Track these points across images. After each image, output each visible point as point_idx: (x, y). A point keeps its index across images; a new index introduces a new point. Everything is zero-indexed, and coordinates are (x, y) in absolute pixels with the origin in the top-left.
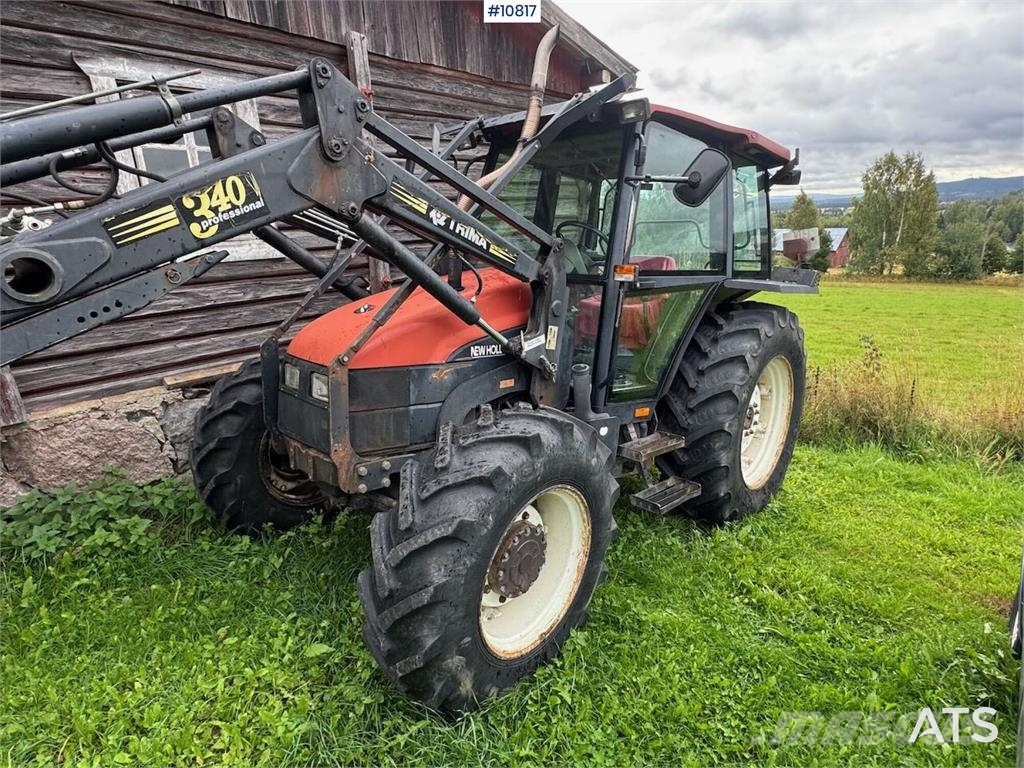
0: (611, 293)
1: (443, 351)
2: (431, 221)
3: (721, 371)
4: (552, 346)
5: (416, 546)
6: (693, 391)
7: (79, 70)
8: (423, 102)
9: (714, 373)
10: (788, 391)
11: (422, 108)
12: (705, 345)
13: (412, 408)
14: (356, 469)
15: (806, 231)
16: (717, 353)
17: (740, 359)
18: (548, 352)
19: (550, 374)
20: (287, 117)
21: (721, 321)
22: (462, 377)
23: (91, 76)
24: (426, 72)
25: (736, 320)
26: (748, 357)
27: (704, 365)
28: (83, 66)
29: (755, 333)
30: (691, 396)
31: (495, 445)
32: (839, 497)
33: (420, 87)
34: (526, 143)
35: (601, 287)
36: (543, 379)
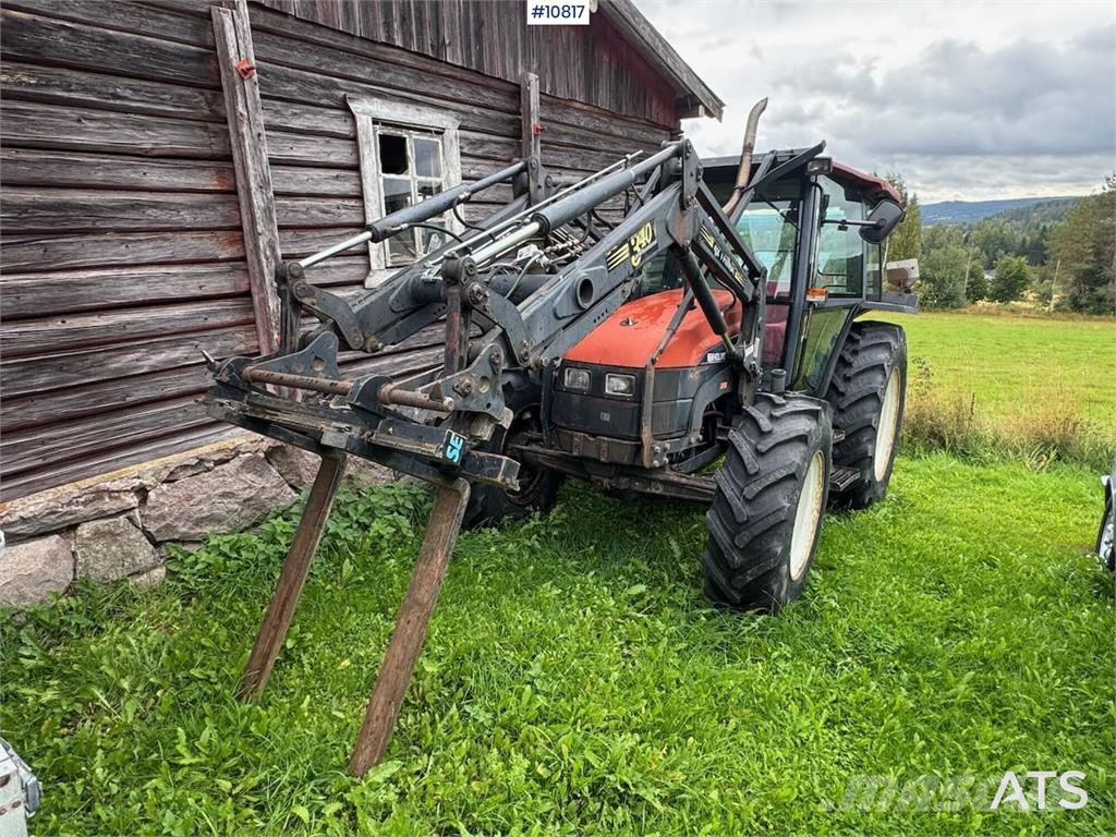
0: (797, 311)
1: (694, 360)
2: (714, 253)
3: (865, 377)
4: (756, 355)
6: (843, 394)
7: (348, 109)
8: (566, 134)
9: (859, 379)
10: (895, 398)
11: (566, 140)
12: (848, 357)
13: (678, 401)
14: (652, 448)
15: (906, 261)
16: (860, 362)
17: (880, 367)
18: (754, 359)
19: (756, 375)
20: (475, 149)
21: (857, 337)
22: (704, 378)
23: (357, 115)
24: (569, 106)
25: (868, 335)
26: (886, 366)
27: (850, 372)
28: (352, 105)
29: (887, 346)
30: (841, 399)
31: (797, 416)
32: (933, 491)
33: (566, 121)
34: (743, 191)
35: (788, 307)
36: (749, 381)
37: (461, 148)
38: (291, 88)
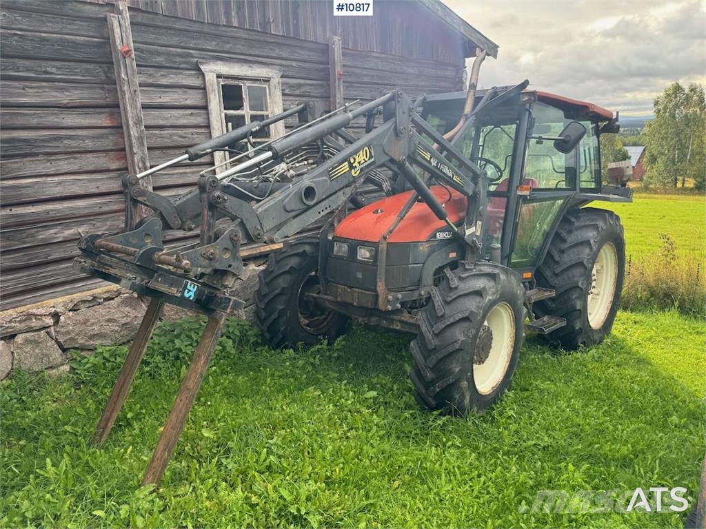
0: (513, 202)
1: (424, 235)
2: (431, 164)
3: (576, 250)
4: (478, 234)
5: (449, 323)
6: (557, 263)
7: (200, 70)
8: (367, 75)
9: (570, 252)
10: (614, 266)
11: (366, 80)
12: (564, 234)
13: (410, 266)
14: (386, 297)
15: (623, 162)
16: (572, 239)
17: (587, 243)
18: (476, 236)
19: (478, 249)
20: (294, 90)
21: (573, 220)
22: (432, 251)
23: (206, 73)
24: (369, 56)
25: (582, 219)
26: (592, 241)
27: (564, 246)
28: (203, 67)
29: (596, 227)
30: (556, 266)
32: (650, 339)
34: (467, 118)
35: (506, 199)
36: (473, 252)
37: (282, 90)
38: (160, 59)
